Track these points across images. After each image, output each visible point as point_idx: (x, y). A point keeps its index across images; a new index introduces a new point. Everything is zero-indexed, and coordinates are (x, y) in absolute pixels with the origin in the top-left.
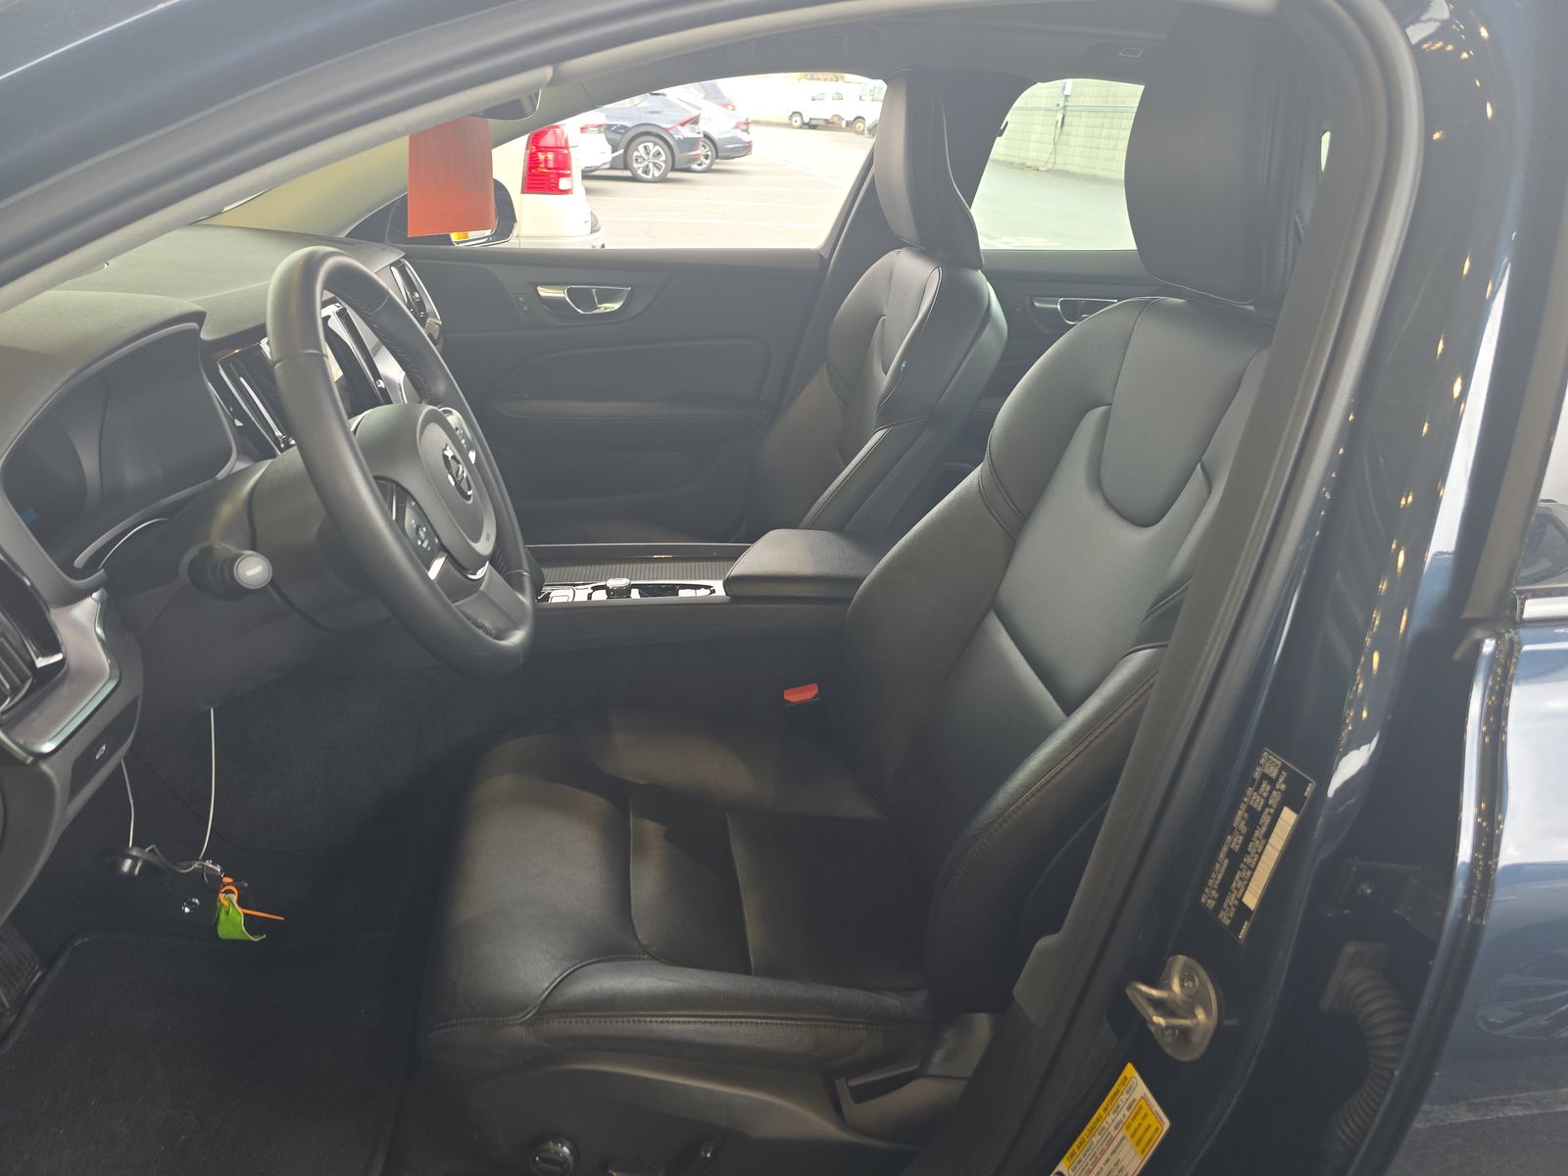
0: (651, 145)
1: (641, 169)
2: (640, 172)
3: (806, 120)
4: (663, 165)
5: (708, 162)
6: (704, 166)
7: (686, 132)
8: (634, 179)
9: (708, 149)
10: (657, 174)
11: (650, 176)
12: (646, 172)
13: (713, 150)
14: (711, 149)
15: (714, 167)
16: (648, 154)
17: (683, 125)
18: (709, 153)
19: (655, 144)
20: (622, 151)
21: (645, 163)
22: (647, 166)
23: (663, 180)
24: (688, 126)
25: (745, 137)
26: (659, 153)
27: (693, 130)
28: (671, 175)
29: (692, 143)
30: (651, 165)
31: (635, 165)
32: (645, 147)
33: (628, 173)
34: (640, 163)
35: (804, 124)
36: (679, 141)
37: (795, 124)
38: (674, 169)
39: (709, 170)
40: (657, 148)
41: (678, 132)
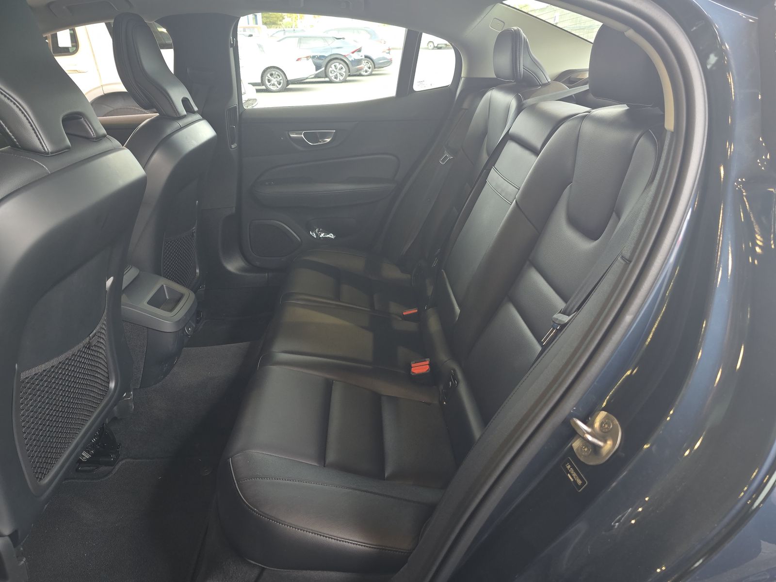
0: (337, 64)
1: (333, 77)
2: (333, 78)
3: (436, 46)
4: (344, 74)
5: (370, 70)
6: (368, 73)
7: (356, 56)
8: (331, 82)
9: (370, 64)
10: (342, 78)
11: (338, 80)
12: (336, 78)
13: (373, 64)
14: (371, 64)
15: (373, 73)
16: (336, 69)
17: (353, 53)
18: (371, 66)
19: (340, 64)
20: (323, 69)
21: (336, 73)
22: (337, 75)
23: (345, 81)
24: (356, 53)
25: (388, 57)
26: (342, 68)
27: (359, 55)
28: (349, 78)
29: (359, 62)
30: (338, 74)
31: (331, 75)
32: (335, 66)
33: (327, 79)
34: (333, 73)
35: (434, 47)
36: (352, 62)
37: (430, 48)
38: (349, 76)
39: (371, 75)
40: (341, 65)
41: (351, 56)
